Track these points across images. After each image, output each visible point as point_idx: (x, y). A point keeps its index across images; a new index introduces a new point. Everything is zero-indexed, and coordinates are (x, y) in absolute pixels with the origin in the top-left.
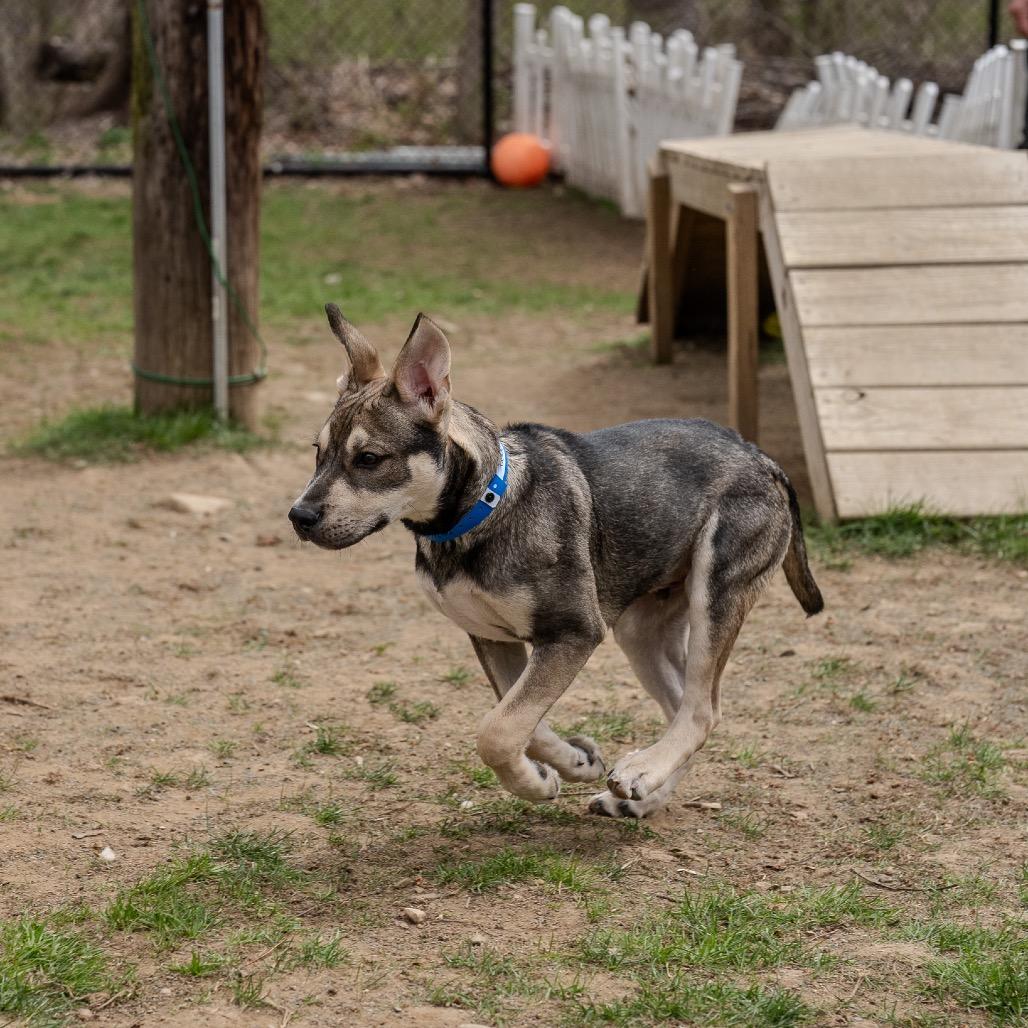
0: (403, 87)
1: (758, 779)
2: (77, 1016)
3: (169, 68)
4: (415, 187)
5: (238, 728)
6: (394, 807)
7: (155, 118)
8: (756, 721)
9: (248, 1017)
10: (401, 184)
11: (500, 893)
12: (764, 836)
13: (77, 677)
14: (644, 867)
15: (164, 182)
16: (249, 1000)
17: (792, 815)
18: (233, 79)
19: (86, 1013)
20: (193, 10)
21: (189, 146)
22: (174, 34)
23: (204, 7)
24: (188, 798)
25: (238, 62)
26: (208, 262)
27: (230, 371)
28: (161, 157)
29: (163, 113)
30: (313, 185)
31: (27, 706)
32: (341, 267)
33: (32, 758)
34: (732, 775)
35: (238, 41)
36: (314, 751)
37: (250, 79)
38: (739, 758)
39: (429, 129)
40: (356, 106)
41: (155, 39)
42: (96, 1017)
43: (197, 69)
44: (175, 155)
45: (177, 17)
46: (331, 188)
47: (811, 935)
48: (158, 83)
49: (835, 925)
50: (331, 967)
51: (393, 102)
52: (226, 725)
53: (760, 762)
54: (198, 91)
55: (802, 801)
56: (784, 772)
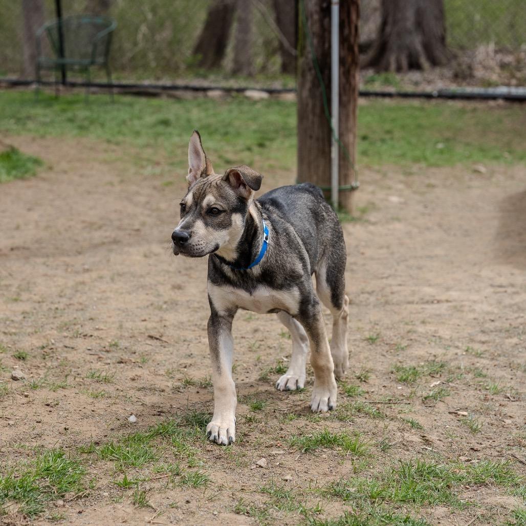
0: (509, 59)
1: (496, 401)
2: (54, 504)
3: (314, 34)
4: (498, 105)
5: (249, 358)
6: (295, 403)
7: (307, 58)
8: (512, 370)
9: (137, 512)
10: (492, 103)
11: (316, 454)
12: (480, 432)
13: (193, 328)
14: (403, 444)
15: (310, 90)
16: (141, 503)
17: (503, 421)
18: (343, 40)
19: (60, 502)
20: (325, 5)
21: (322, 72)
22: (316, 17)
23: (330, 4)
24: (198, 392)
25: (346, 31)
26: (330, 130)
27: (340, 184)
28: (309, 77)
29: (310, 56)
30: (451, 103)
31: (158, 340)
32: (447, 140)
33: (141, 367)
34: (482, 397)
35: (346, 21)
36: (273, 372)
37: (352, 39)
38: (490, 389)
39: (518, 79)
40: (486, 68)
41: (307, 19)
42: (64, 506)
43: (326, 34)
44: (315, 78)
45: (317, 8)
46: (458, 104)
47: (468, 488)
48: (308, 42)
49: (483, 484)
50: (195, 488)
51: (503, 66)
52: (244, 356)
53: (501, 392)
54: (327, 45)
55: (513, 414)
56: (511, 398)
